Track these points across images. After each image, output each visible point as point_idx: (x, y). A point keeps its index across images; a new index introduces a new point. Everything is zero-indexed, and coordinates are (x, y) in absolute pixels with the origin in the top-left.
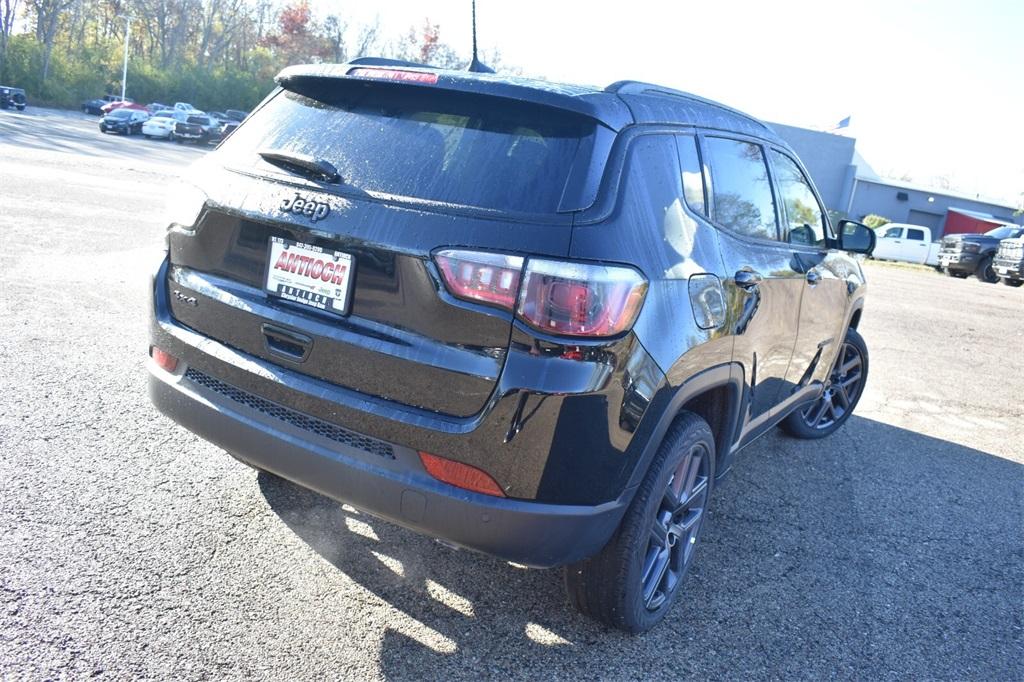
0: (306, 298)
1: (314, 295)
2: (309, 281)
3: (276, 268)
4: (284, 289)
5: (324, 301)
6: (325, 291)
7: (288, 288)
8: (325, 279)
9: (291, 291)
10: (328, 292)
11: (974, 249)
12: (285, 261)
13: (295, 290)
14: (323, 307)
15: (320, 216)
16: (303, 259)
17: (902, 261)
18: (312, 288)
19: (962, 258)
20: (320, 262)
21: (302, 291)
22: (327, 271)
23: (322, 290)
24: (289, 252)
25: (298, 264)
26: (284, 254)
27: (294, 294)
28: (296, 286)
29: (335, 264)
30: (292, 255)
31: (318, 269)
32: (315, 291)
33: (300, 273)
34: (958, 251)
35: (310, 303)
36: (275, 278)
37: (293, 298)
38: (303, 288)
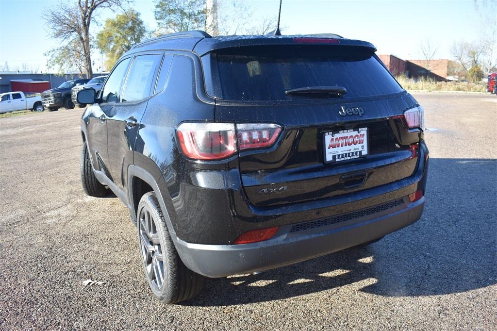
0: (349, 156)
1: (353, 153)
2: (348, 147)
3: (329, 148)
4: (337, 157)
5: (358, 154)
6: (357, 149)
7: (339, 156)
8: (355, 144)
10: (358, 149)
11: (59, 95)
12: (333, 143)
13: (342, 155)
14: (358, 156)
15: (362, 113)
16: (342, 138)
17: (14, 111)
18: (350, 150)
19: (55, 101)
20: (351, 136)
21: (346, 154)
22: (356, 139)
23: (355, 149)
24: (335, 138)
25: (341, 142)
26: (332, 140)
27: (342, 157)
28: (342, 153)
29: (359, 134)
30: (337, 139)
31: (351, 140)
32: (352, 151)
33: (342, 146)
34: (52, 98)
35: (352, 158)
36: (330, 153)
37: (343, 159)
38: (346, 152)
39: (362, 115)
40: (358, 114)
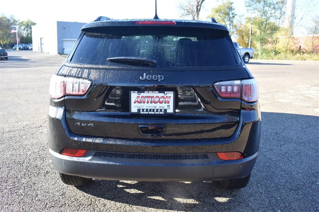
0: (153, 111)
1: (157, 110)
2: (153, 105)
3: (135, 103)
4: (141, 110)
5: (163, 111)
7: (143, 110)
8: (161, 103)
9: (145, 110)
10: (163, 107)
12: (139, 99)
14: (163, 113)
15: (162, 79)
16: (148, 97)
18: (155, 107)
20: (158, 97)
22: (162, 100)
23: (161, 107)
25: (146, 99)
26: (138, 97)
27: (147, 111)
28: (147, 108)
29: (165, 96)
30: (142, 97)
31: (157, 100)
32: (156, 108)
33: (148, 103)
35: (156, 113)
36: (135, 107)
37: (147, 113)
38: (151, 108)
39: (161, 81)
40: (157, 80)
